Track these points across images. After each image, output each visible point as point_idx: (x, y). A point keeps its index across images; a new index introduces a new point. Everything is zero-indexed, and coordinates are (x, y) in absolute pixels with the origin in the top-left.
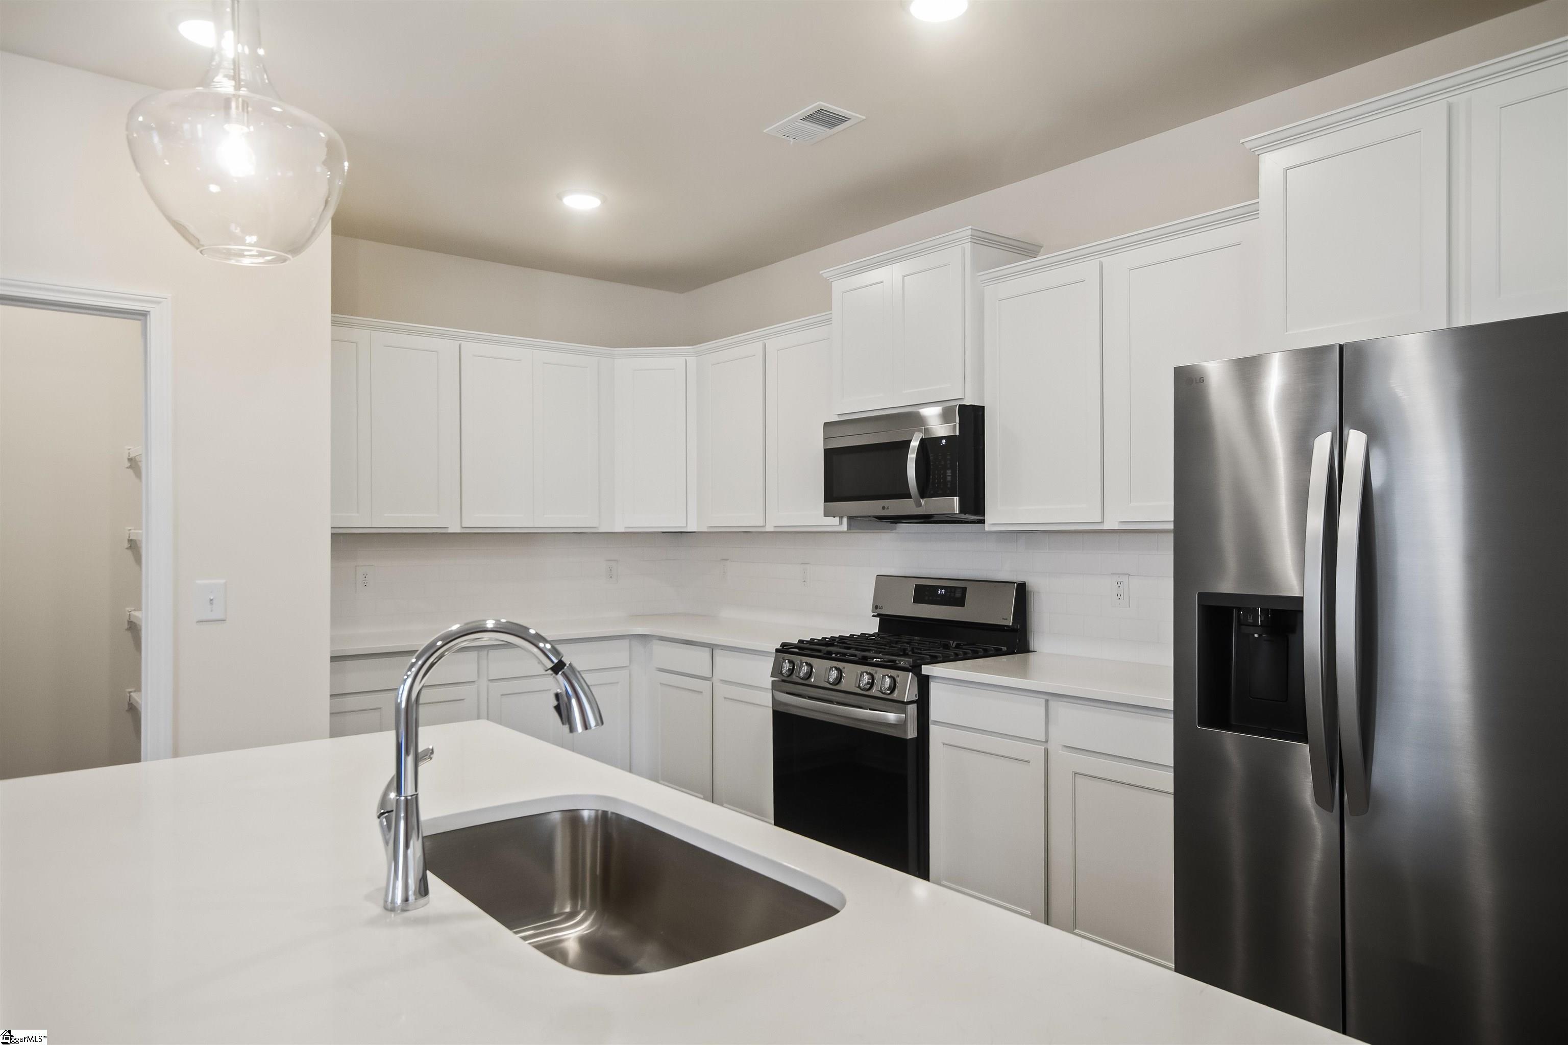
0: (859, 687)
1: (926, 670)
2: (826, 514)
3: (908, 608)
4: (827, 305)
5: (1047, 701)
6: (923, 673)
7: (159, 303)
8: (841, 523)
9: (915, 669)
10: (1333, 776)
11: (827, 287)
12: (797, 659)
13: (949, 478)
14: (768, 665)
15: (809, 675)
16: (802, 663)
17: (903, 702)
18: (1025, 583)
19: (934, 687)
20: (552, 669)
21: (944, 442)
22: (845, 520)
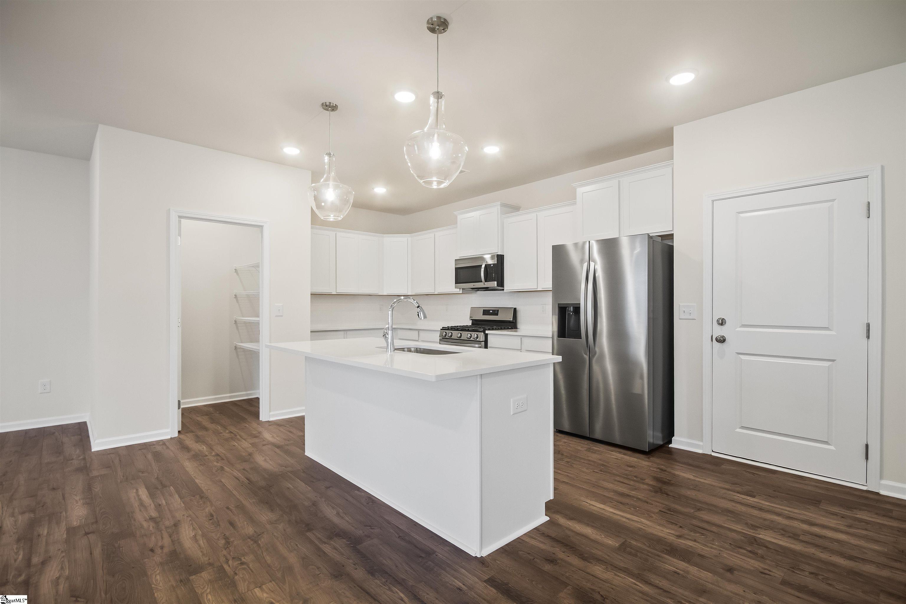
0: (467, 338)
1: (487, 332)
2: (456, 288)
3: (480, 317)
4: (456, 223)
5: (521, 338)
6: (486, 333)
7: (266, 223)
8: (460, 291)
9: (484, 332)
10: (587, 347)
11: (456, 217)
12: (447, 331)
13: (494, 276)
14: (438, 334)
15: (451, 336)
16: (449, 332)
17: (480, 341)
18: (516, 308)
19: (489, 336)
20: (417, 307)
21: (492, 265)
22: (461, 290)
